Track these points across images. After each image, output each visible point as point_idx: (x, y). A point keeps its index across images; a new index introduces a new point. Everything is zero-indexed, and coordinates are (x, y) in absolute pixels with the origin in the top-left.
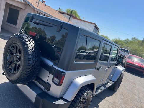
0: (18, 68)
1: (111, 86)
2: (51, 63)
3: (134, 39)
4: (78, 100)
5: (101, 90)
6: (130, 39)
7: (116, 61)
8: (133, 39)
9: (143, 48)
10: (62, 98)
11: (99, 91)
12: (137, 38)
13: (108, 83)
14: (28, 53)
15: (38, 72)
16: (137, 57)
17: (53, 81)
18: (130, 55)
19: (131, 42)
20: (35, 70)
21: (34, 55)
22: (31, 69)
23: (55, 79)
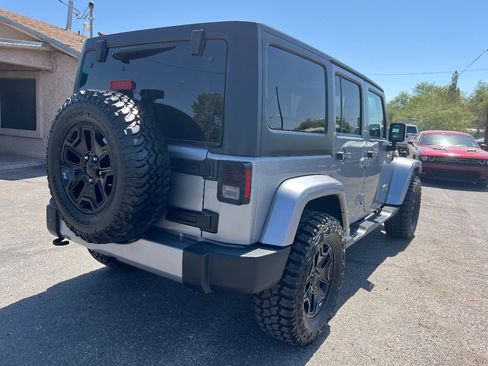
0: (108, 190)
1: (390, 219)
2: (199, 154)
3: (422, 89)
4: (308, 245)
5: (363, 228)
6: (411, 93)
7: (384, 136)
8: (420, 88)
9: (458, 108)
10: (258, 245)
11: (361, 232)
12: (430, 83)
13: (382, 213)
14: (130, 131)
15: (168, 188)
16: (447, 135)
17: (221, 198)
18: (424, 135)
19: (416, 100)
20: (160, 180)
21: (145, 133)
22: (147, 176)
23: (227, 189)
